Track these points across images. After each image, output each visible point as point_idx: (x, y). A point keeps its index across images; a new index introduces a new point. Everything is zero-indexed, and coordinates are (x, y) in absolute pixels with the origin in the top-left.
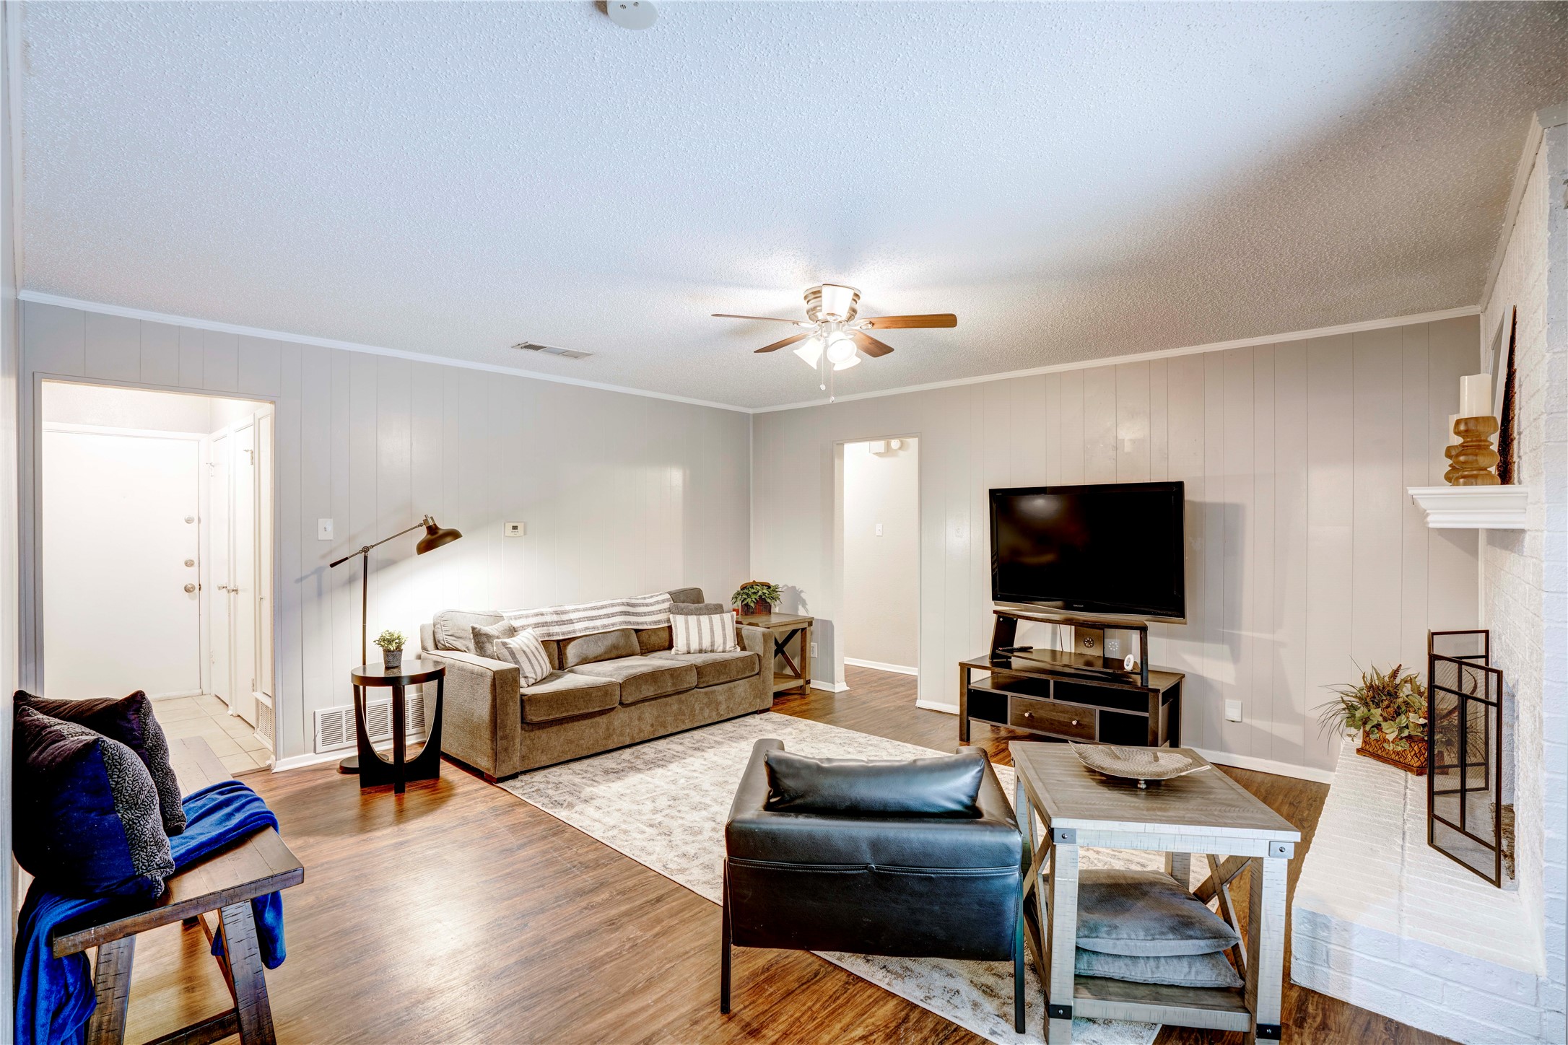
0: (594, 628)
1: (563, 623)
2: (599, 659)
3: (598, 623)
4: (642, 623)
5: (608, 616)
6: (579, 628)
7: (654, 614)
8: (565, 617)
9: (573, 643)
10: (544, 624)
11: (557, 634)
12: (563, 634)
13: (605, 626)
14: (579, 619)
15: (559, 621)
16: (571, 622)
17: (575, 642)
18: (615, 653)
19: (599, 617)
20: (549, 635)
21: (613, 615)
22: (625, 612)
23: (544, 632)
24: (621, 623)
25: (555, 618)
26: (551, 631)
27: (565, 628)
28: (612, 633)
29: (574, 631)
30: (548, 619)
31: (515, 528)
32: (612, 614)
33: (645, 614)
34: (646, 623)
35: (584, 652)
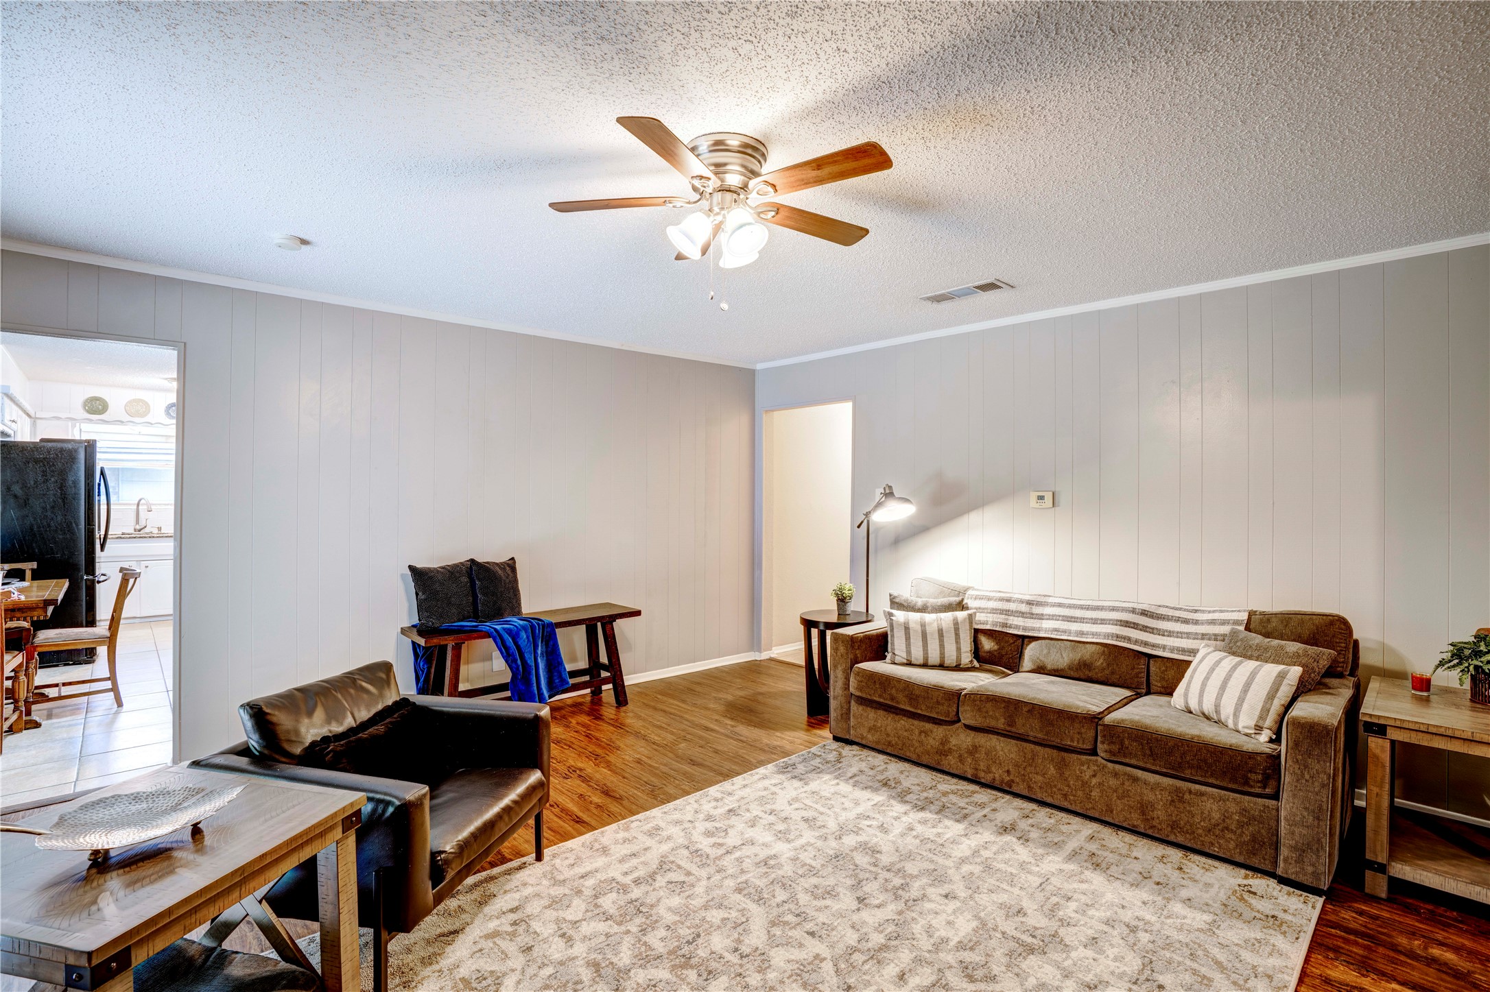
0: (1065, 632)
1: (1032, 616)
2: (1061, 673)
3: (1075, 627)
4: (1154, 646)
5: (1095, 621)
6: (1045, 627)
7: (1188, 638)
8: (1037, 610)
9: (1033, 645)
10: (1007, 612)
11: (1017, 627)
12: (1025, 629)
13: (1082, 633)
14: (1053, 615)
15: (1026, 613)
16: (1041, 617)
17: (1040, 641)
18: (1081, 672)
19: (1082, 620)
20: (1005, 625)
21: (1103, 622)
22: (1127, 622)
23: (999, 620)
24: (1107, 636)
25: (1024, 608)
26: (1010, 622)
27: (1030, 623)
28: (1088, 646)
29: (1039, 630)
30: (1012, 606)
31: (1041, 498)
32: (1102, 620)
33: (1170, 634)
34: (1164, 648)
35: (1041, 658)
